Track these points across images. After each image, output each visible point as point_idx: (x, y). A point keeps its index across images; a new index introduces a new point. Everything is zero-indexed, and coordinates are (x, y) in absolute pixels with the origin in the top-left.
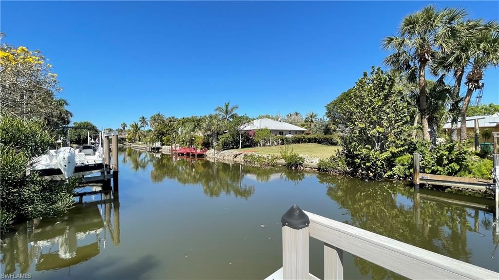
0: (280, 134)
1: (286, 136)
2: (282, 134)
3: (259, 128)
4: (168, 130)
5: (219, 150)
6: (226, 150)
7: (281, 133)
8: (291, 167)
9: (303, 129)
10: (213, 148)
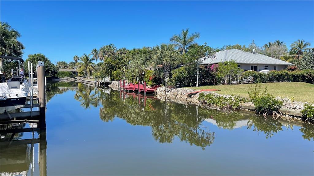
0: (252, 69)
1: (261, 72)
2: (255, 70)
3: (223, 61)
4: (118, 64)
5: (171, 88)
6: (181, 87)
7: (254, 67)
8: (262, 114)
9: (287, 63)
10: (164, 85)
